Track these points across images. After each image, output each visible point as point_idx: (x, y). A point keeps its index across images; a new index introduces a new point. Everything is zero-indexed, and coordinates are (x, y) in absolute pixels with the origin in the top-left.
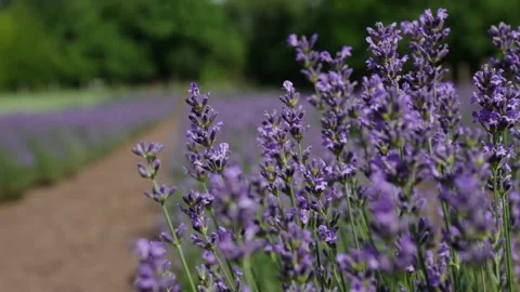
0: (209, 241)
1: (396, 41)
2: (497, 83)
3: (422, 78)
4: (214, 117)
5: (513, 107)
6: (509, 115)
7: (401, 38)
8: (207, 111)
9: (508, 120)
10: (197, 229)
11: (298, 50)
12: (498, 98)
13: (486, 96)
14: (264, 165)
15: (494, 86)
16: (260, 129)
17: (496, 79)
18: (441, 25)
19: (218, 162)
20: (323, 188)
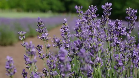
0: (42, 57)
1: (96, 10)
2: (119, 24)
3: (103, 21)
4: (44, 26)
5: (123, 31)
6: (122, 33)
7: (97, 10)
8: (42, 25)
9: (122, 34)
10: (40, 54)
11: (77, 10)
12: (119, 28)
13: (116, 27)
14: (59, 39)
15: (119, 25)
16: (60, 30)
17: (119, 23)
18: (110, 7)
19: (44, 38)
20: (68, 47)
